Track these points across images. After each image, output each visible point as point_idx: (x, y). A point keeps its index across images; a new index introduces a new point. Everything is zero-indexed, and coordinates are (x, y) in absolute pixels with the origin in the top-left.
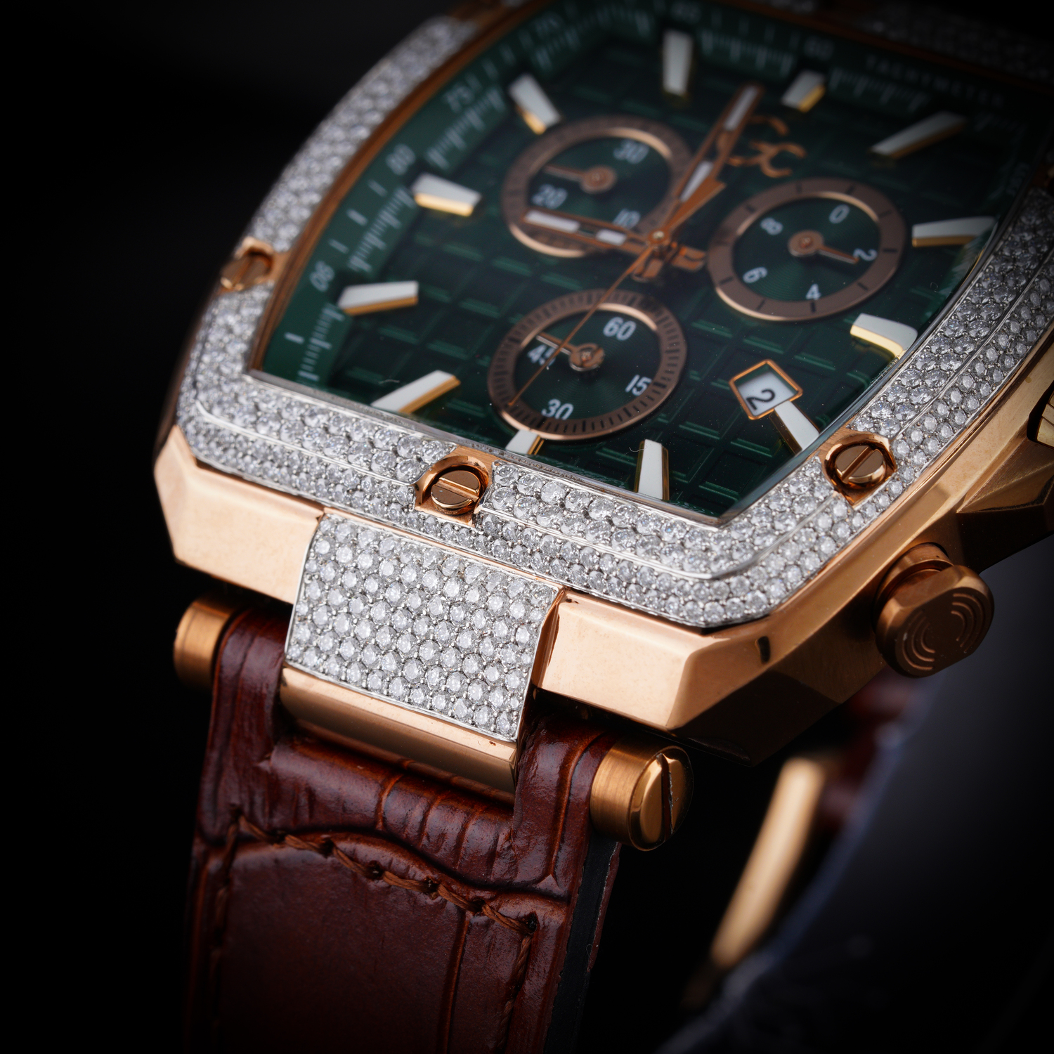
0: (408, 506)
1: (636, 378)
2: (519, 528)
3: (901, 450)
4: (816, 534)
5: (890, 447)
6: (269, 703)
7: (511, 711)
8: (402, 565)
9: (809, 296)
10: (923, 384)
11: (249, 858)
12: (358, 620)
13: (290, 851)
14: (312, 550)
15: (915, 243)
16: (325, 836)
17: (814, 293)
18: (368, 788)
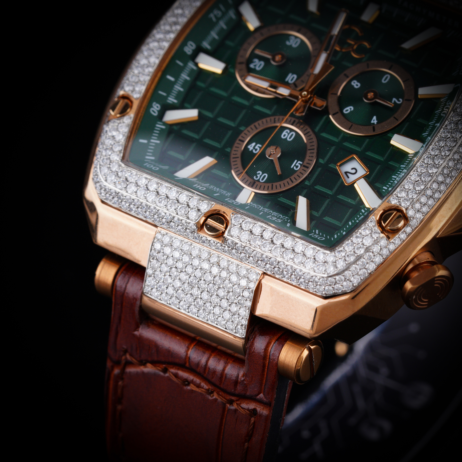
0: (194, 231)
1: (296, 161)
2: (243, 247)
3: (410, 213)
4: (373, 254)
5: (406, 212)
6: (137, 309)
7: (242, 325)
8: (192, 257)
9: (372, 122)
10: (420, 180)
11: (131, 370)
12: (174, 279)
13: (149, 369)
14: (153, 247)
15: (419, 97)
16: (164, 366)
17: (374, 120)
18: (181, 348)
